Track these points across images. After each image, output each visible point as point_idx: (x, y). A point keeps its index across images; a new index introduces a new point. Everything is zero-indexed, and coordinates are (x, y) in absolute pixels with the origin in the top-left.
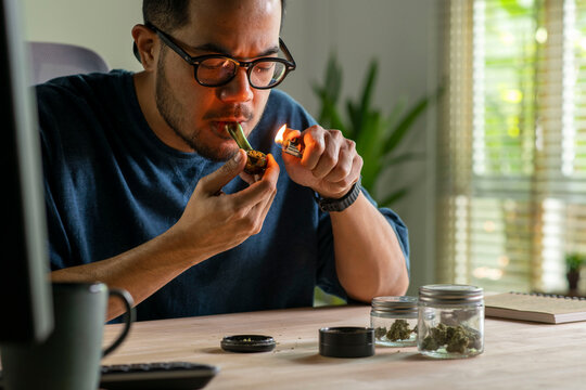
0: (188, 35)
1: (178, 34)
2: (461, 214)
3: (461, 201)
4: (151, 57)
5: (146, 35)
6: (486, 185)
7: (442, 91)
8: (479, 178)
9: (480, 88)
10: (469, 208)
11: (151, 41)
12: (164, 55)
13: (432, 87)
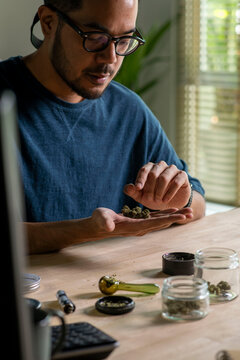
2: (192, 96)
3: (192, 88)
4: (50, 28)
6: (208, 78)
7: (180, 15)
8: (204, 73)
9: (205, 15)
10: (197, 93)
11: (51, 17)
13: (173, 13)
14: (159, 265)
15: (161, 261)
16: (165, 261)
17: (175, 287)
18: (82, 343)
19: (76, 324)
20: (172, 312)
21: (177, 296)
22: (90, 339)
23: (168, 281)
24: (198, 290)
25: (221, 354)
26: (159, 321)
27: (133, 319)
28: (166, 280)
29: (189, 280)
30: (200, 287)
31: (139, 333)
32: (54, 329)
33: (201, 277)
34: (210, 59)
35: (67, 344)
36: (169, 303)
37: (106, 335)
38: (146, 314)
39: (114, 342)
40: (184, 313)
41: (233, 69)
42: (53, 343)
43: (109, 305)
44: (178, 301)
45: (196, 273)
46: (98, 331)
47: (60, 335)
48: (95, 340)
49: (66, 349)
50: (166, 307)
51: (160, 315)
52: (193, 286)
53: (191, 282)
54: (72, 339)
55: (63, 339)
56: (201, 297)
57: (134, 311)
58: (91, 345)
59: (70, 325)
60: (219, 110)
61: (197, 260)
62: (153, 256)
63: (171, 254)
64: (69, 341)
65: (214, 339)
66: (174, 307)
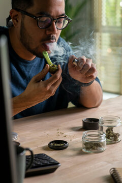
0: (33, 10)
1: (29, 10)
4: (17, 21)
5: (15, 13)
6: (106, 29)
11: (17, 15)
12: (24, 19)
14: (81, 125)
15: (82, 123)
16: (84, 122)
17: (89, 136)
18: (41, 164)
19: (38, 155)
20: (87, 149)
21: (90, 140)
22: (46, 162)
23: (86, 133)
24: (101, 137)
25: (112, 170)
26: (81, 153)
27: (67, 152)
28: (84, 132)
29: (96, 132)
30: (102, 135)
31: (71, 159)
32: (27, 157)
33: (102, 131)
34: (107, 19)
35: (34, 165)
36: (86, 144)
37: (54, 160)
38: (74, 150)
39: (58, 163)
40: (94, 149)
41: (119, 24)
42: (27, 164)
43: (55, 145)
44: (91, 143)
45: (100, 129)
46: (50, 158)
47: (30, 160)
48: (48, 163)
49: (33, 167)
50: (84, 146)
51: (81, 150)
52: (98, 135)
53: (97, 133)
54: (36, 162)
55: (32, 162)
56: (102, 141)
57: (68, 148)
58: (46, 165)
59: (35, 155)
60: (111, 45)
61: (100, 122)
62: (78, 120)
63: (87, 119)
64: (35, 163)
65: (109, 162)
66: (89, 146)
